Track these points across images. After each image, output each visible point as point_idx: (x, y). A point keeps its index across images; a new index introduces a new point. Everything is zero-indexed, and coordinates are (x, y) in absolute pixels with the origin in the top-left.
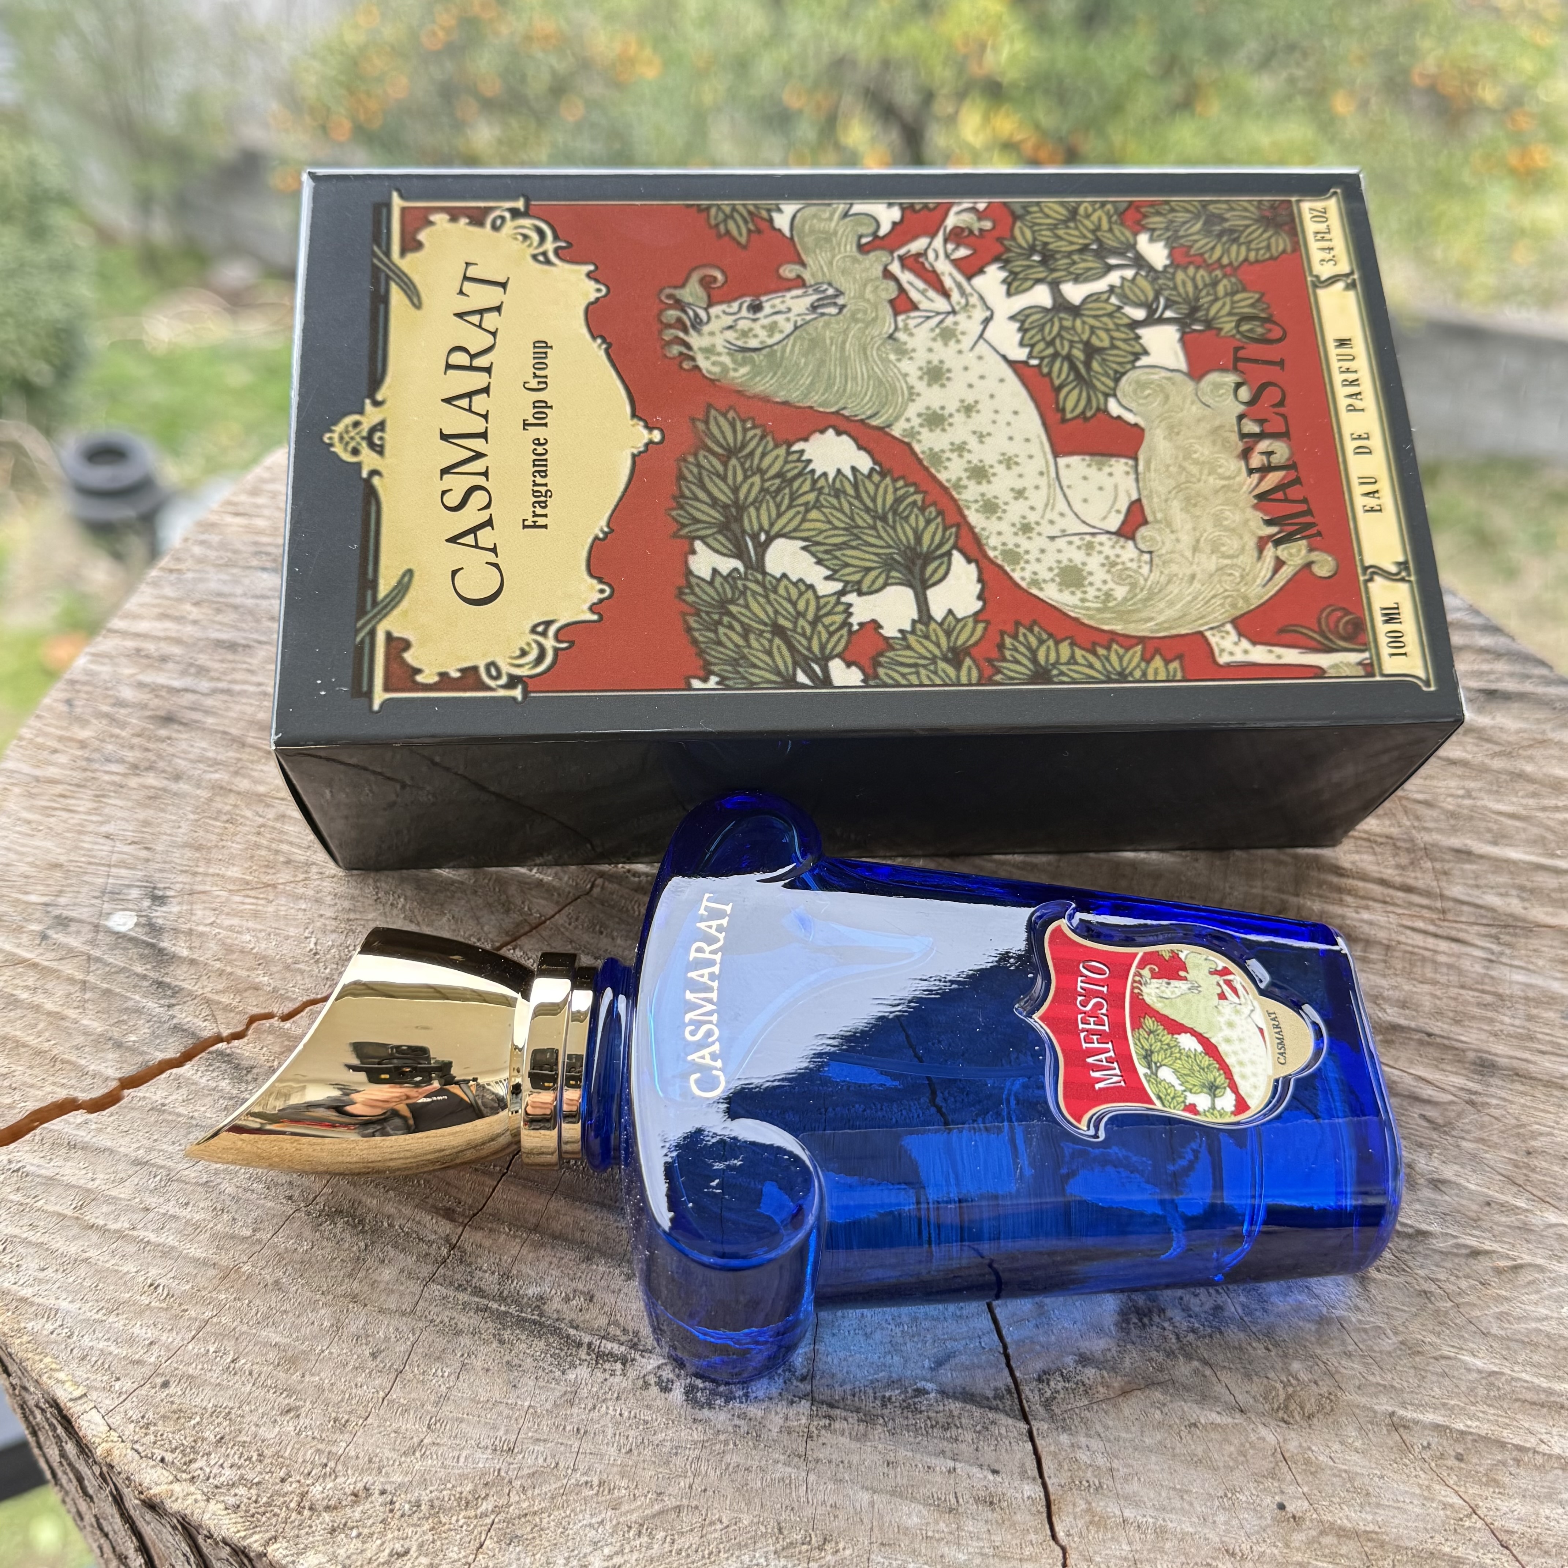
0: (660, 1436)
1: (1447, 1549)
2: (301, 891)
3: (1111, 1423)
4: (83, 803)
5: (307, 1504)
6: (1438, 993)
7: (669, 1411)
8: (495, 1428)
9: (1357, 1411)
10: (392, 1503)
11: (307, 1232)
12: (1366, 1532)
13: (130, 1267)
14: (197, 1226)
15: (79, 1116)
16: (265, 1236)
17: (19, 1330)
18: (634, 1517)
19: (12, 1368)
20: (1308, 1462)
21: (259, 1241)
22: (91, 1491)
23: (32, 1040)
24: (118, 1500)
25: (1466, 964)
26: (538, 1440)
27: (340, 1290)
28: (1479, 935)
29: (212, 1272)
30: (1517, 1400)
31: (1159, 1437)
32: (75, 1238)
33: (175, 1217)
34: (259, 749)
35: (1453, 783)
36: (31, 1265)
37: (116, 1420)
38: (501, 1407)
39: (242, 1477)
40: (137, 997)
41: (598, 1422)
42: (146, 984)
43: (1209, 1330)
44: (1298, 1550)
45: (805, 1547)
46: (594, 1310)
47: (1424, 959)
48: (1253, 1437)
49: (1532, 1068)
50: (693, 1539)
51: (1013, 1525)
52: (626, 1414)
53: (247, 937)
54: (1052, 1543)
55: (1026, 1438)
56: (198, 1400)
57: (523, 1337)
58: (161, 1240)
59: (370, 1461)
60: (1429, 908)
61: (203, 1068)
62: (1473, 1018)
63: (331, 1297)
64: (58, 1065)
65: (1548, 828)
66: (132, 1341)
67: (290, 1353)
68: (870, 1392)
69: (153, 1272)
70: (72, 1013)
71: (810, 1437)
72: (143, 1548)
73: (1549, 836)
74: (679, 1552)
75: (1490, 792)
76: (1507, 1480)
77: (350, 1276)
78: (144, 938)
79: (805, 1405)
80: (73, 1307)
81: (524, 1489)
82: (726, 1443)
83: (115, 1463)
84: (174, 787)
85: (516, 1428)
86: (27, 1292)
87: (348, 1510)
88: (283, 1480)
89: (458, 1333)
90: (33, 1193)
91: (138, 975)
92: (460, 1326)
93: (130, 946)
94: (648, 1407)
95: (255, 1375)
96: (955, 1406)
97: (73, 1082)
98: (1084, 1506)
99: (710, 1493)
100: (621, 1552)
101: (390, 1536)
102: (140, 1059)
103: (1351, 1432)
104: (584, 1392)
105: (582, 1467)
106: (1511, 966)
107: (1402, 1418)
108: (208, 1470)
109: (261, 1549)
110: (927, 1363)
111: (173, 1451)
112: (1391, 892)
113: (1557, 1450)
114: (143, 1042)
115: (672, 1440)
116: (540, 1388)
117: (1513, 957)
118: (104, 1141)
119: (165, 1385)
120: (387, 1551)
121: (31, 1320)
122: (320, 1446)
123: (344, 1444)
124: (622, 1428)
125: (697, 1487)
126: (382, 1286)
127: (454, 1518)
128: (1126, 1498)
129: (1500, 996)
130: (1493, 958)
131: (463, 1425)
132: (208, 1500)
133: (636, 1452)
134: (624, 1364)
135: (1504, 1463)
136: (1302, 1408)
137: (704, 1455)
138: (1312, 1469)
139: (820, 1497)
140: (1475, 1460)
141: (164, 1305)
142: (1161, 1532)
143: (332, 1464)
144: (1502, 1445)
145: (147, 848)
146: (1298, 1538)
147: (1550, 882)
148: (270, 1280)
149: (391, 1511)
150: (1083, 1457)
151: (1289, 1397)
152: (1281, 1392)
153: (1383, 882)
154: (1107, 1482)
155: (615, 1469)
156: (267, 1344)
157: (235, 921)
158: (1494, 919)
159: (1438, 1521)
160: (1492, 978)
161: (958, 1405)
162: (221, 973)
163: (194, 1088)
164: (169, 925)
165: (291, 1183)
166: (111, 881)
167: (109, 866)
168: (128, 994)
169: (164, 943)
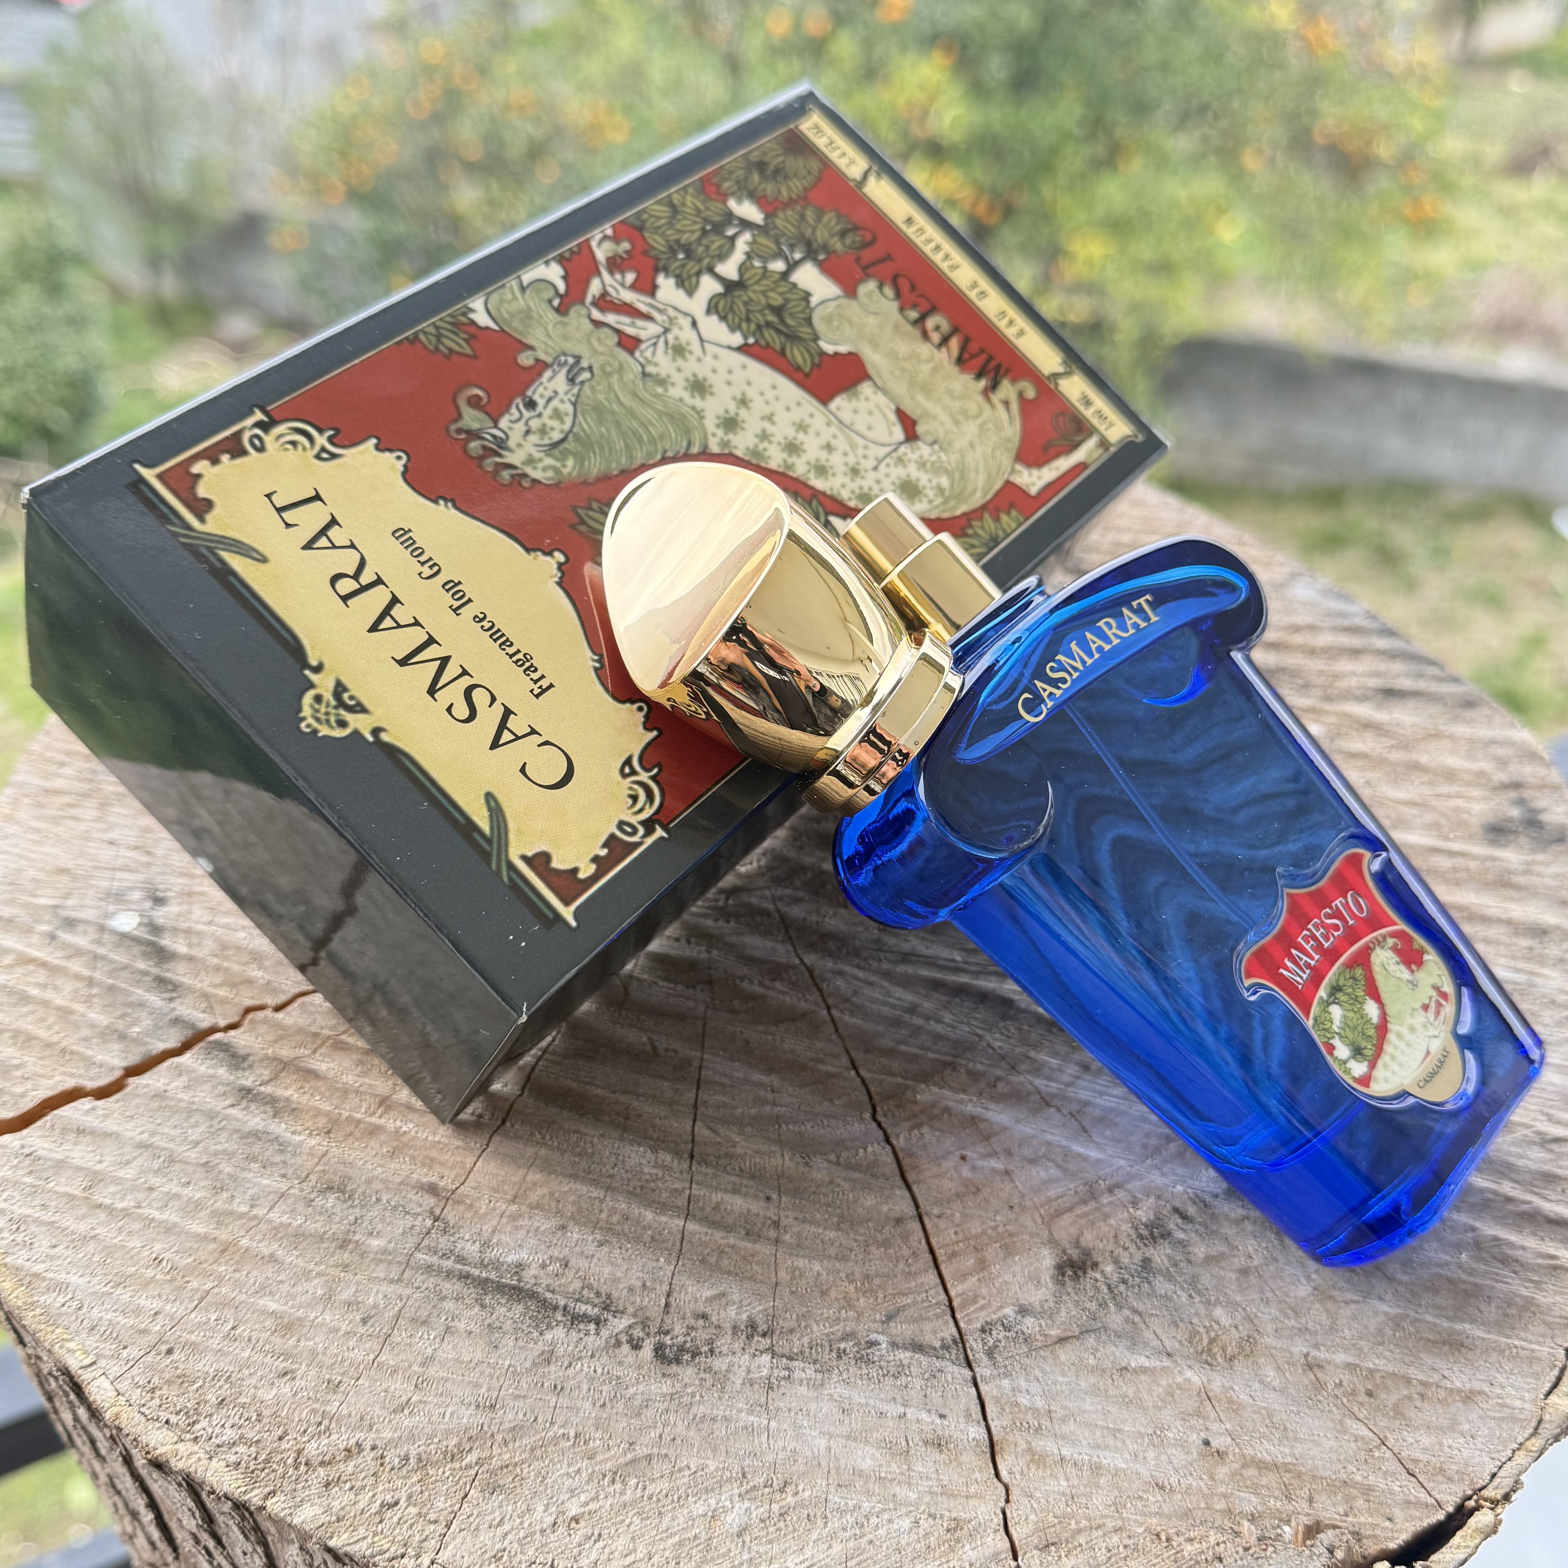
0: (632, 1390)
1: (1359, 1478)
3: (1048, 1369)
4: (88, 812)
5: (304, 1460)
7: (639, 1367)
8: (477, 1386)
9: (1274, 1352)
10: (382, 1457)
11: (300, 1206)
12: (1285, 1464)
13: (136, 1243)
14: (198, 1206)
15: (85, 1104)
16: (259, 1212)
17: (32, 1304)
18: (609, 1465)
19: (27, 1339)
20: (1230, 1401)
21: (255, 1217)
22: (103, 1452)
23: (42, 1033)
24: (128, 1460)
26: (518, 1396)
27: (332, 1261)
29: (212, 1247)
30: (1421, 1338)
31: (1092, 1380)
32: (84, 1217)
33: (177, 1196)
36: (43, 1242)
37: (123, 1386)
38: (483, 1367)
39: (242, 1437)
40: (140, 992)
41: (574, 1378)
42: (148, 979)
43: (1137, 1280)
44: (1222, 1482)
45: (767, 1490)
46: (569, 1274)
48: (1179, 1379)
50: (663, 1485)
51: (960, 1464)
52: (599, 1371)
53: (242, 934)
54: (995, 1480)
55: (971, 1384)
56: (201, 1365)
57: (503, 1301)
58: (164, 1217)
59: (362, 1419)
61: (202, 1057)
63: (323, 1267)
64: (67, 1057)
65: (1442, 814)
66: (138, 1311)
67: (286, 1320)
68: (826, 1344)
69: (157, 1247)
70: (79, 1007)
71: (771, 1388)
72: (153, 1505)
73: (1443, 821)
74: (650, 1498)
76: (1411, 1413)
77: (341, 1247)
78: (146, 937)
79: (766, 1358)
80: (82, 1281)
81: (506, 1443)
82: (693, 1395)
83: (123, 1426)
85: (497, 1385)
86: (39, 1268)
87: (342, 1466)
88: (280, 1438)
89: (443, 1299)
90: (45, 1175)
91: (140, 971)
92: (445, 1292)
93: (132, 946)
94: (620, 1363)
95: (254, 1341)
96: (904, 1356)
97: (81, 1072)
98: (1024, 1446)
99: (678, 1441)
100: (596, 1498)
101: (381, 1488)
102: (143, 1049)
103: (1270, 1374)
104: (560, 1351)
105: (560, 1420)
107: (1315, 1358)
108: (210, 1430)
109: (260, 1503)
110: (878, 1317)
111: (177, 1413)
113: (1459, 1384)
114: (147, 1034)
115: (643, 1394)
116: (520, 1348)
118: (110, 1126)
119: (170, 1352)
120: (379, 1502)
121: (43, 1294)
122: (316, 1406)
123: (337, 1404)
124: (596, 1384)
125: (667, 1438)
126: (371, 1256)
127: (440, 1471)
128: (1063, 1437)
131: (448, 1384)
132: (210, 1458)
133: (609, 1406)
134: (597, 1324)
135: (1410, 1398)
136: (1224, 1351)
137: (673, 1407)
138: (1234, 1407)
139: (781, 1444)
140: (1383, 1396)
141: (168, 1277)
142: (1096, 1469)
143: (326, 1422)
144: (1408, 1381)
145: (149, 853)
146: (1222, 1471)
148: (266, 1252)
149: (382, 1465)
150: (1024, 1400)
151: (1212, 1341)
152: (1204, 1336)
154: (1046, 1423)
155: (591, 1422)
156: (263, 1312)
157: (231, 920)
159: (1351, 1452)
161: (908, 1354)
162: (217, 969)
163: (193, 1075)
164: (169, 924)
165: (285, 1162)
166: (116, 883)
167: (114, 869)
168: (132, 989)
169: (166, 942)
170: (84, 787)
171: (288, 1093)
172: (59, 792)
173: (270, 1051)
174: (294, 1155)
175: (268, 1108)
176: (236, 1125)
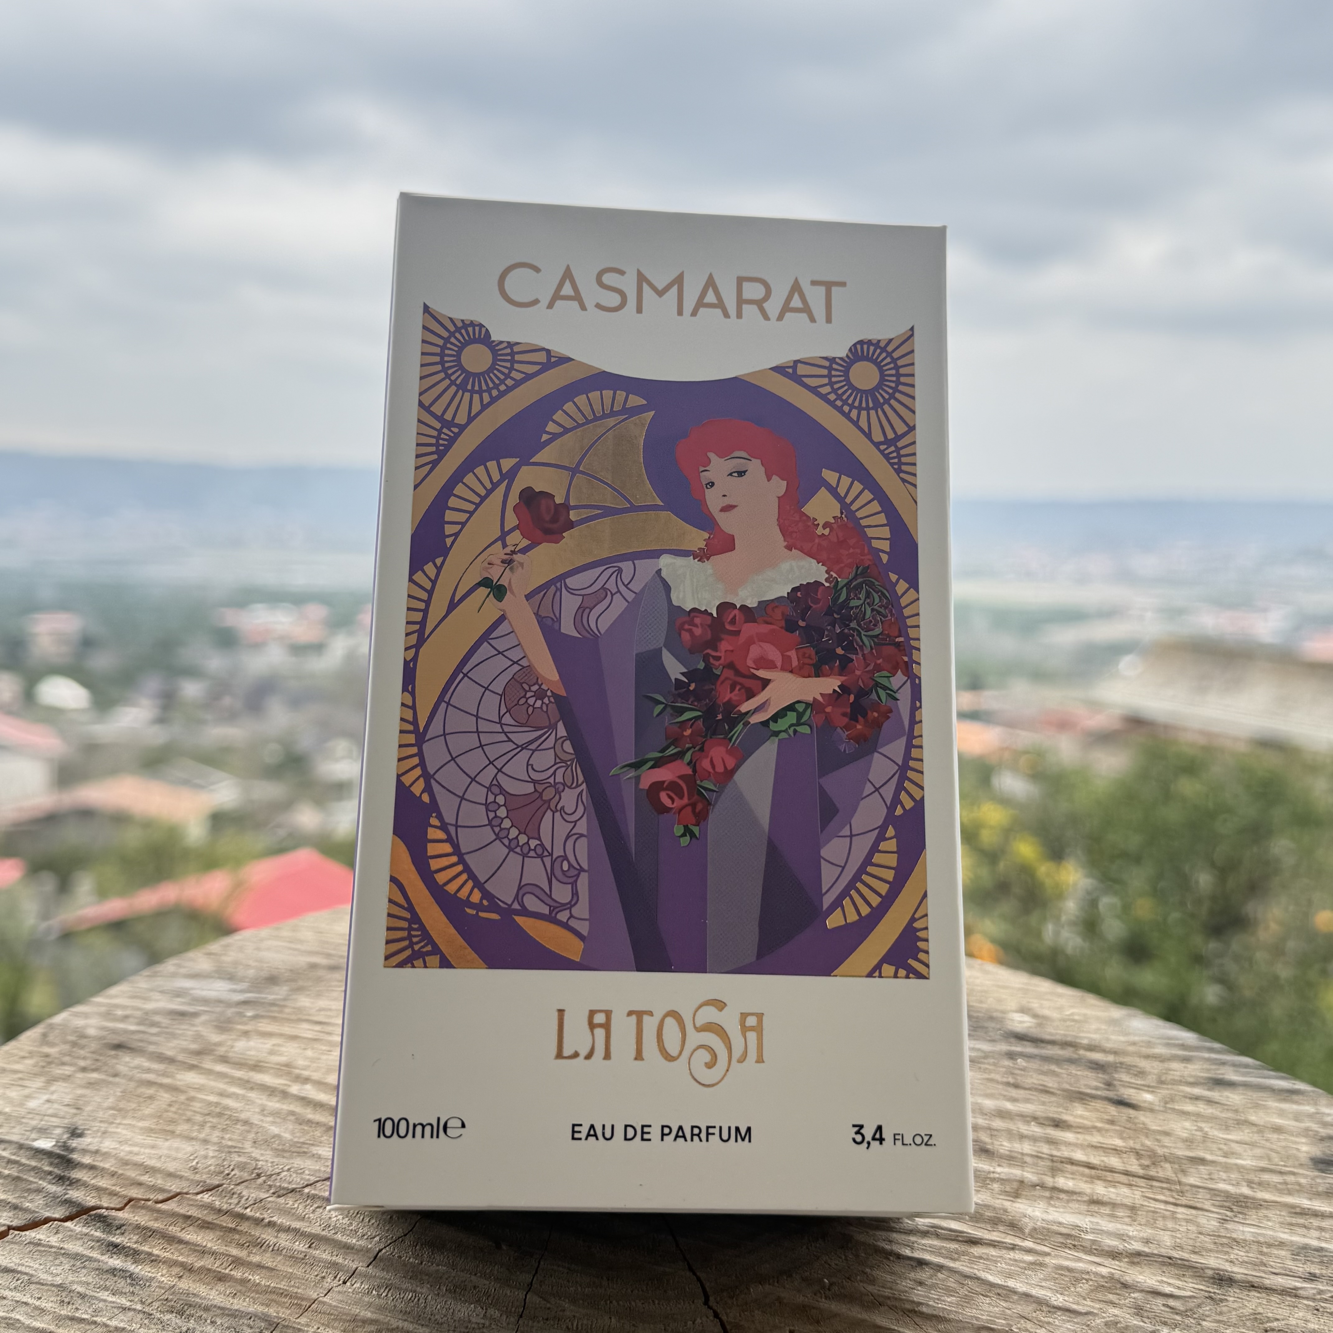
2: (194, 1134)
4: (36, 1083)
6: (1179, 1236)
14: (42, 1311)
25: (1202, 1221)
28: (1214, 1205)
33: (26, 1304)
34: (185, 1063)
35: (1187, 1124)
40: (40, 1182)
42: (50, 1177)
47: (1164, 1217)
49: (1267, 1282)
53: (142, 1157)
58: (8, 1315)
60: (1170, 1190)
61: (81, 1224)
62: (1211, 1250)
65: (1271, 1150)
73: (1273, 1155)
75: (1220, 1129)
78: (58, 1151)
84: (111, 1079)
91: (45, 1172)
93: (44, 1157)
102: (29, 1216)
106: (1243, 1223)
112: (1135, 1179)
114: (36, 1207)
117: (1245, 1219)
129: (1235, 1240)
130: (1228, 1219)
145: (78, 1109)
147: (1276, 1179)
153: (1127, 1173)
157: (136, 1149)
158: (1227, 1197)
160: (1227, 1229)
163: (69, 1233)
164: (80, 1147)
165: (133, 1293)
166: (43, 1123)
167: (45, 1115)
168: (35, 1180)
169: (75, 1156)
170: (36, 1070)
171: (150, 1250)
172: (15, 1072)
173: (143, 1223)
174: (143, 1287)
175: (129, 1259)
176: (95, 1265)
